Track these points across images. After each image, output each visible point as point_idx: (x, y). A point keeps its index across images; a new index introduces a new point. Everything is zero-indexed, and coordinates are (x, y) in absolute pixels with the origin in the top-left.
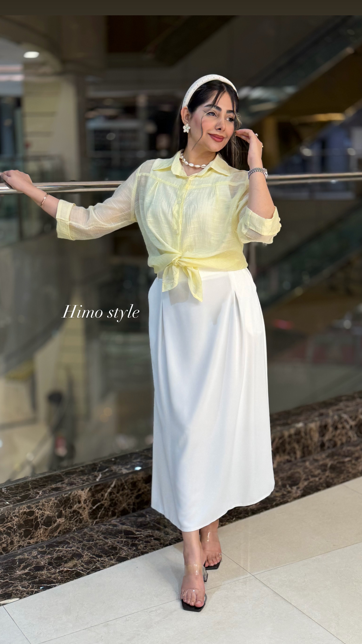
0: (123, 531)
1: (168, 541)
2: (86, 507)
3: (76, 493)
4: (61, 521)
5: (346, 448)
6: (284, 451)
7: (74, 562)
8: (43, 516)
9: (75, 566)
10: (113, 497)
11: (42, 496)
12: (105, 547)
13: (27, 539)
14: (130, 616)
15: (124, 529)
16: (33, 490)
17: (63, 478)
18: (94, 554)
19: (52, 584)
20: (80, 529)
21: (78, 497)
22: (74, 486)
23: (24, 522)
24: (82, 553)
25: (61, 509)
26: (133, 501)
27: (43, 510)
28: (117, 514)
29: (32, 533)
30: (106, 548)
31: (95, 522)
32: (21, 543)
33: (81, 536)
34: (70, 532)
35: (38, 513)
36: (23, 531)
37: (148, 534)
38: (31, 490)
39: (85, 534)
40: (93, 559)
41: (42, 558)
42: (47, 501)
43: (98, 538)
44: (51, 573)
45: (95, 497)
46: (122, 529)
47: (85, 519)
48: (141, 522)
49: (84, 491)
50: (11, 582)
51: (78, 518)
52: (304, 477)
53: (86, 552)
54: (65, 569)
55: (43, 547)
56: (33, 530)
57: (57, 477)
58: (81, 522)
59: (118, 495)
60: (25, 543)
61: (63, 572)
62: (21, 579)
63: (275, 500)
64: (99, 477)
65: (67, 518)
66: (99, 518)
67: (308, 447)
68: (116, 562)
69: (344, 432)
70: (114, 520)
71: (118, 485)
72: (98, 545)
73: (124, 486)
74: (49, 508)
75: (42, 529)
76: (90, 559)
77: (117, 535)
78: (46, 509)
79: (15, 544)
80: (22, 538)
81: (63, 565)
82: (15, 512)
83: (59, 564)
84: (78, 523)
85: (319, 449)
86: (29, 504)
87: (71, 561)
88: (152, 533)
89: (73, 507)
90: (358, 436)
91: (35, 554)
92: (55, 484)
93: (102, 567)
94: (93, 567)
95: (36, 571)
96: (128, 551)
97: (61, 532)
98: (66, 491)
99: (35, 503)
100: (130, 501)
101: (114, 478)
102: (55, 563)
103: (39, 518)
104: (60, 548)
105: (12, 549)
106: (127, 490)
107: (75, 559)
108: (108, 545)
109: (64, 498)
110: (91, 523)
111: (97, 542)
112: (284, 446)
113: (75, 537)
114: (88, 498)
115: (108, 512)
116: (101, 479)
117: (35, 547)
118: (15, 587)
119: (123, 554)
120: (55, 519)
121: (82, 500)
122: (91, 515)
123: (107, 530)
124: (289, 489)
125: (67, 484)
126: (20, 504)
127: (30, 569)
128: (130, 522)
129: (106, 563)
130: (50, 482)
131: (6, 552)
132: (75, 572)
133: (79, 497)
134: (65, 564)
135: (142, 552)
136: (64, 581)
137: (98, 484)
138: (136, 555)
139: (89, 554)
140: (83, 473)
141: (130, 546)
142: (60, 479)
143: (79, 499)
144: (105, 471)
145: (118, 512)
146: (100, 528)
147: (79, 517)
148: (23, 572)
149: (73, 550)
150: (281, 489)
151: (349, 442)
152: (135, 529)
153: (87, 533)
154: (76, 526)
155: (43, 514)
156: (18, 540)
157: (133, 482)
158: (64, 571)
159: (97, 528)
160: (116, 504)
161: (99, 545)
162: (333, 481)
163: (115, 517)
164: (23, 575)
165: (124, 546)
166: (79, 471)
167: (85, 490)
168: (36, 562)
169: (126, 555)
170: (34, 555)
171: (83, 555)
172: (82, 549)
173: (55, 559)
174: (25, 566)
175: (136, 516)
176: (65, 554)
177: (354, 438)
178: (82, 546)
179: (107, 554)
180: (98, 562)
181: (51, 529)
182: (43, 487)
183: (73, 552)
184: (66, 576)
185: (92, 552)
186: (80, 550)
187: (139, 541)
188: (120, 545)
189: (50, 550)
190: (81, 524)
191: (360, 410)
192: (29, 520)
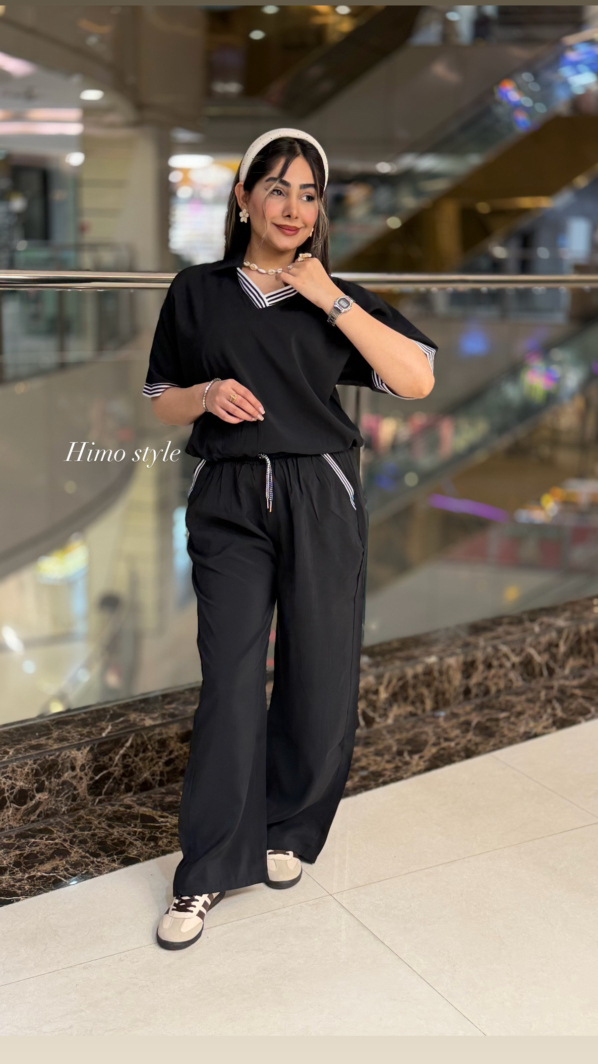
0: (139, 816)
2: (84, 777)
3: (68, 754)
4: (42, 797)
5: (503, 698)
6: (406, 699)
7: (54, 863)
8: (13, 788)
9: (55, 869)
10: (128, 762)
11: (12, 757)
12: (107, 840)
15: (142, 813)
17: (52, 730)
18: (88, 852)
19: (14, 896)
20: (71, 811)
21: (71, 761)
22: (65, 742)
24: (70, 849)
25: (43, 779)
26: (161, 769)
27: (13, 779)
28: (134, 789)
30: (108, 843)
31: (97, 800)
33: (73, 821)
34: (57, 814)
35: (5, 783)
39: (80, 818)
40: (85, 859)
41: (5, 855)
42: (20, 766)
43: (99, 826)
44: (16, 879)
45: (99, 761)
46: (138, 813)
47: (81, 794)
48: (171, 802)
49: (81, 751)
51: (70, 794)
52: (433, 740)
53: (76, 848)
54: (39, 874)
55: (10, 837)
57: (43, 729)
58: (74, 800)
59: (137, 759)
61: (35, 879)
63: (383, 776)
64: (107, 731)
65: (52, 793)
66: (105, 795)
67: (444, 694)
68: (120, 864)
69: (502, 672)
70: (129, 799)
71: (137, 744)
72: (96, 837)
73: (147, 745)
74: (24, 777)
75: (11, 809)
76: (81, 858)
77: (129, 823)
78: (18, 778)
81: (36, 867)
83: (30, 865)
84: (70, 801)
85: (461, 697)
87: (50, 860)
89: (63, 776)
90: (524, 680)
92: (37, 738)
93: (96, 872)
94: (83, 871)
96: (142, 848)
97: (43, 814)
98: (52, 750)
100: (156, 768)
101: (131, 732)
102: (24, 863)
103: (6, 791)
104: (37, 840)
106: (152, 751)
107: (57, 857)
108: (113, 837)
109: (47, 761)
111: (96, 831)
112: (406, 691)
113: (64, 822)
114: (88, 763)
115: (119, 785)
116: (109, 733)
119: (133, 852)
120: (32, 793)
121: (78, 766)
122: (91, 788)
123: (116, 814)
124: (407, 757)
125: (56, 740)
128: (154, 801)
129: (104, 866)
130: (29, 735)
132: (53, 879)
133: (74, 762)
134: (40, 866)
135: (162, 850)
136: (33, 893)
137: (103, 740)
138: (154, 855)
139: (80, 851)
140: (84, 723)
141: (146, 840)
142: (45, 732)
143: (73, 764)
144: (117, 721)
145: (136, 786)
146: (105, 810)
147: (72, 792)
149: (56, 844)
150: (394, 758)
151: (510, 687)
152: (159, 813)
153: (83, 817)
154: (66, 805)
155: (13, 785)
157: (161, 739)
158: (37, 876)
159: (100, 809)
160: (132, 773)
161: (99, 838)
162: (477, 749)
163: (130, 794)
165: (136, 840)
166: (78, 720)
167: (83, 751)
169: (138, 854)
171: (71, 853)
172: (70, 843)
173: (26, 856)
175: (163, 793)
176: (43, 850)
177: (518, 682)
178: (71, 838)
179: (109, 852)
180: (91, 865)
181: (27, 809)
182: (16, 743)
183: (55, 847)
184: (37, 884)
185: (86, 847)
186: (66, 844)
187: (161, 833)
188: (130, 839)
189: (20, 843)
190: (74, 803)
191: (529, 640)
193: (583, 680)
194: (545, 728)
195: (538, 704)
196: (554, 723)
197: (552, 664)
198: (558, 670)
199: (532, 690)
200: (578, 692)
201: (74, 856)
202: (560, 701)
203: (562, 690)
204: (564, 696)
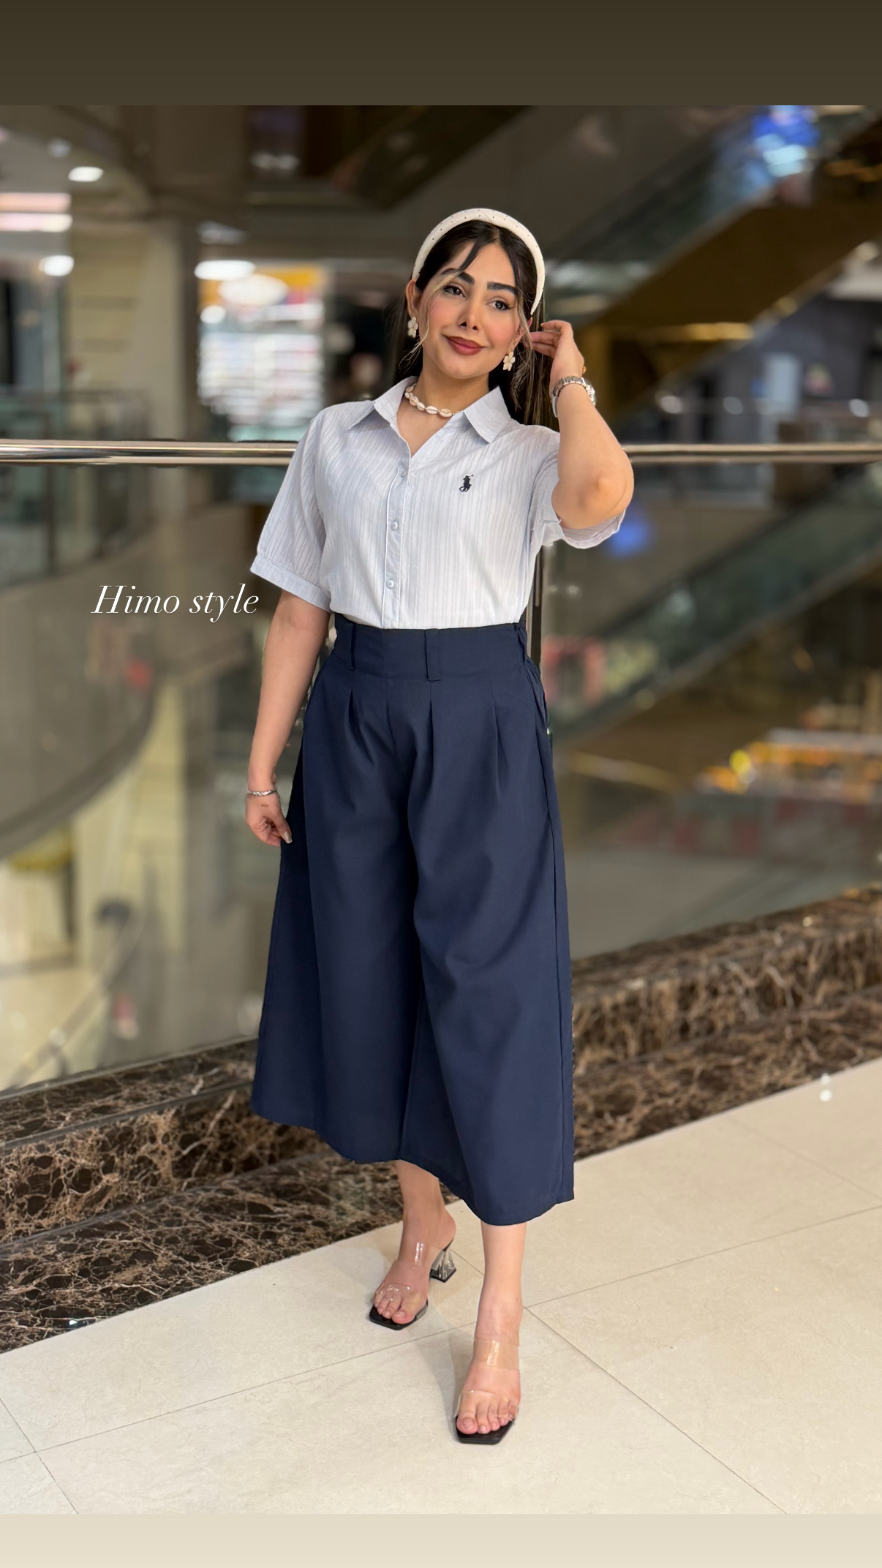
0: (246, 1204)
1: (342, 1228)
2: (167, 1151)
3: (146, 1119)
4: (111, 1179)
5: (733, 1037)
6: (602, 1040)
7: (135, 1270)
8: (71, 1167)
9: (138, 1278)
10: (227, 1130)
11: (70, 1124)
12: (205, 1239)
13: (35, 1219)
14: (251, 1391)
15: (249, 1200)
16: (52, 1111)
17: (119, 1086)
18: (180, 1254)
19: (86, 1316)
20: (151, 1199)
21: (150, 1128)
22: (141, 1103)
23: (29, 1179)
24: (156, 1251)
25: (112, 1154)
26: (272, 1139)
27: (72, 1154)
28: (235, 1168)
29: (46, 1206)
30: (208, 1242)
31: (185, 1184)
32: (23, 1226)
33: (155, 1213)
34: (130, 1203)
35: (60, 1161)
36: (27, 1199)
37: (302, 1211)
38: (48, 1110)
39: (164, 1208)
40: (179, 1265)
41: (66, 1260)
42: (82, 1136)
43: (191, 1219)
44: (85, 1293)
45: (188, 1130)
46: (244, 1200)
47: (164, 1176)
48: (286, 1186)
49: (164, 1115)
51: (148, 1175)
52: (642, 1096)
53: (164, 1249)
54: (117, 1285)
55: (69, 1236)
56: (48, 1197)
57: (107, 1085)
59: (238, 1126)
60: (30, 1226)
61: (111, 1292)
62: (17, 1304)
64: (198, 1087)
65: (124, 1175)
66: (196, 1176)
67: (653, 1031)
68: (228, 1271)
69: (732, 1000)
70: (228, 1181)
71: (239, 1105)
72: (190, 1234)
74: (86, 1152)
75: (69, 1197)
76: (171, 1263)
77: (232, 1214)
78: (78, 1153)
79: (7, 1228)
80: (23, 1214)
81: (111, 1276)
82: (9, 1158)
83: (102, 1273)
84: (148, 1186)
85: (676, 1037)
86: (41, 1142)
87: (129, 1267)
88: (309, 1209)
89: (139, 1150)
90: (761, 1011)
91: (52, 1251)
92: (101, 1098)
93: (195, 1282)
94: (177, 1281)
95: (51, 1288)
96: (256, 1248)
97: (112, 1205)
98: (124, 1115)
99: (54, 1140)
100: (264, 1139)
101: (230, 1089)
102: (94, 1271)
103: (62, 1172)
104: (107, 1240)
107: (138, 1263)
108: (213, 1233)
109: (118, 1129)
110: (177, 1185)
111: (188, 1226)
112: (602, 1028)
113: (141, 1215)
114: (173, 1131)
115: (215, 1162)
116: (201, 1089)
117: (51, 1236)
119: (244, 1254)
120: (98, 1175)
121: (160, 1136)
122: (177, 1167)
123: (212, 1203)
124: (609, 1120)
125: (127, 1100)
126: (21, 1141)
127: (39, 1283)
128: (263, 1184)
129: (206, 1274)
130: (89, 1094)
132: (137, 1293)
133: (153, 1129)
134: (117, 1274)
135: (285, 1251)
136: (112, 1311)
137: (193, 1100)
138: (273, 1257)
139: (170, 1253)
140: (163, 1076)
141: (260, 1237)
142: (111, 1090)
143: (152, 1133)
144: (210, 1073)
145: (238, 1163)
146: (198, 1198)
147: (151, 1172)
148: (24, 1289)
149: (135, 1244)
150: (591, 1121)
151: (743, 1022)
152: (274, 1200)
153: (167, 1208)
154: (143, 1191)
155: (72, 1163)
156: (16, 1219)
158: (114, 1289)
159: (190, 1196)
160: (232, 1146)
161: (193, 1235)
162: (704, 1107)
163: (230, 1175)
164: (24, 1296)
165: (246, 1237)
166: (155, 1073)
167: (166, 1114)
168: (52, 1267)
169: (251, 1257)
170: (48, 1253)
171: (158, 1256)
172: (155, 1243)
173: (95, 1262)
174: (27, 1277)
175: (275, 1173)
176: (117, 1253)
177: (753, 1015)
178: (154, 1236)
179: (210, 1255)
180: (188, 1272)
181: (89, 1197)
182: (73, 1104)
183: (134, 1248)
184: (116, 1299)
185: (178, 1248)
186: (150, 1245)
187: (279, 1228)
188: (238, 1236)
189: (84, 1243)
190: (155, 1188)
191: (769, 956)
192: (41, 1176)
193: (842, 1011)
194: (797, 1077)
195: (784, 1045)
196: (808, 1071)
197: (799, 990)
198: (807, 999)
199: (772, 1026)
200: (836, 1028)
201: (162, 1262)
202: (815, 1041)
203: (814, 1025)
204: (817, 1033)
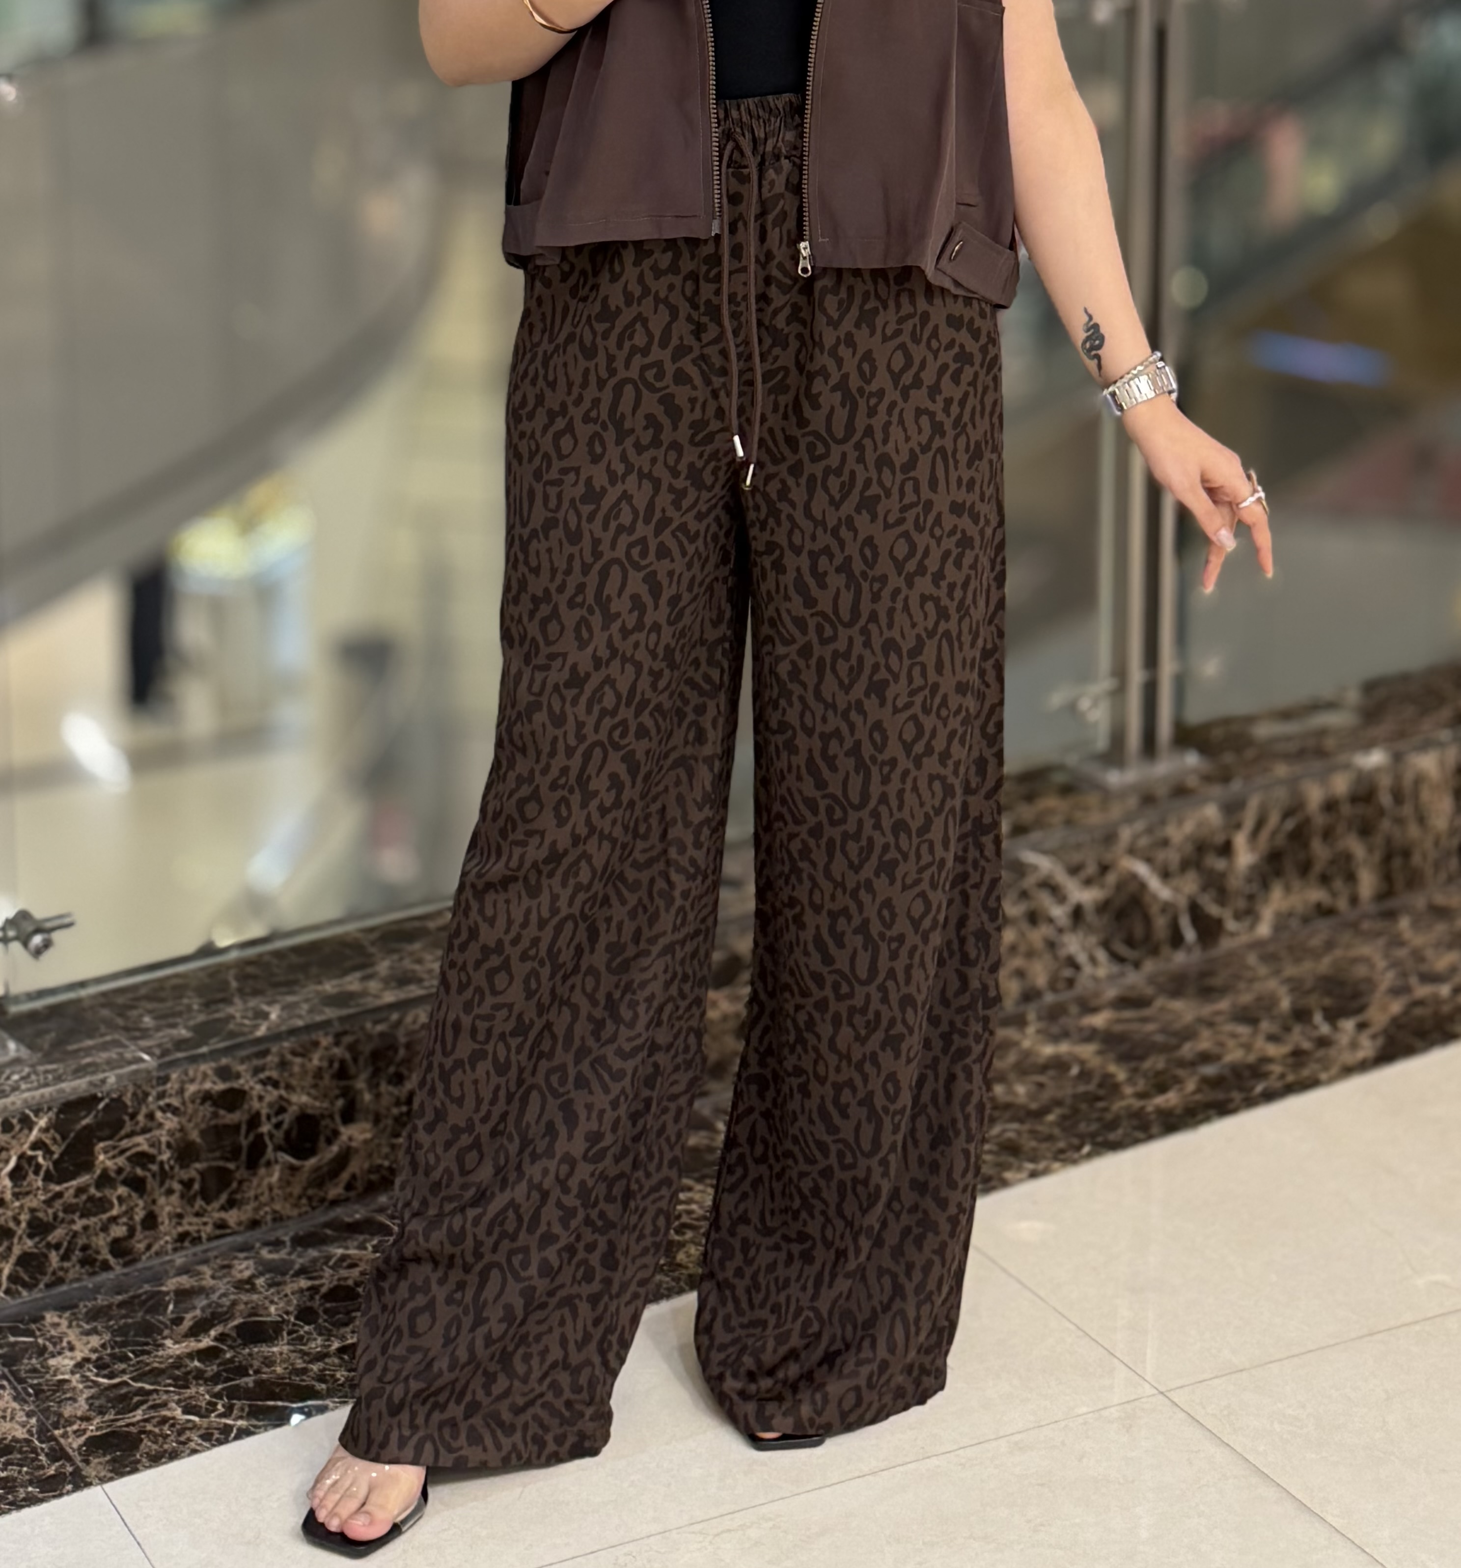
4: (357, 1134)
8: (281, 1110)
13: (213, 1210)
16: (244, 1002)
17: (373, 955)
23: (202, 1133)
27: (282, 1085)
29: (234, 1185)
32: (190, 1224)
35: (260, 1098)
36: (198, 1173)
38: (236, 1000)
41: (272, 1290)
44: (308, 1354)
50: (139, 1385)
52: (1388, 979)
55: (277, 1244)
56: (238, 1168)
57: (347, 952)
60: (205, 1224)
62: (180, 1374)
63: (1265, 1075)
67: (1406, 854)
74: (309, 1080)
75: (278, 1167)
78: (294, 1083)
79: (162, 1228)
80: (191, 1201)
82: (164, 1092)
83: (340, 1316)
86: (223, 1061)
91: (247, 1274)
95: (245, 1345)
97: (359, 1182)
99: (248, 1058)
102: (326, 1311)
103: (263, 1119)
104: (351, 1251)
105: (149, 1247)
109: (369, 1037)
112: (1306, 845)
117: (246, 1243)
118: (154, 1407)
120: (332, 1126)
124: (1325, 1029)
126: (185, 1059)
127: (222, 1334)
131: (127, 1258)
138: (669, 1289)
148: (193, 1345)
150: (1287, 1029)
155: (284, 1104)
156: (179, 1210)
164: (192, 1359)
168: (246, 1303)
170: (239, 1276)
173: (327, 1293)
174: (199, 1321)
189: (307, 1258)
192: (226, 1126)
